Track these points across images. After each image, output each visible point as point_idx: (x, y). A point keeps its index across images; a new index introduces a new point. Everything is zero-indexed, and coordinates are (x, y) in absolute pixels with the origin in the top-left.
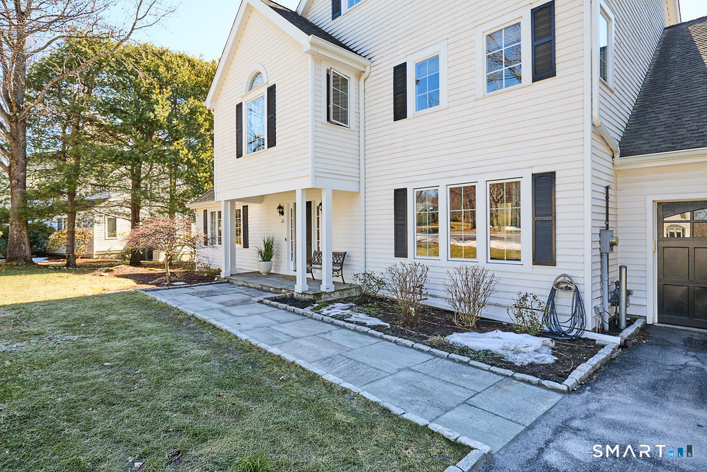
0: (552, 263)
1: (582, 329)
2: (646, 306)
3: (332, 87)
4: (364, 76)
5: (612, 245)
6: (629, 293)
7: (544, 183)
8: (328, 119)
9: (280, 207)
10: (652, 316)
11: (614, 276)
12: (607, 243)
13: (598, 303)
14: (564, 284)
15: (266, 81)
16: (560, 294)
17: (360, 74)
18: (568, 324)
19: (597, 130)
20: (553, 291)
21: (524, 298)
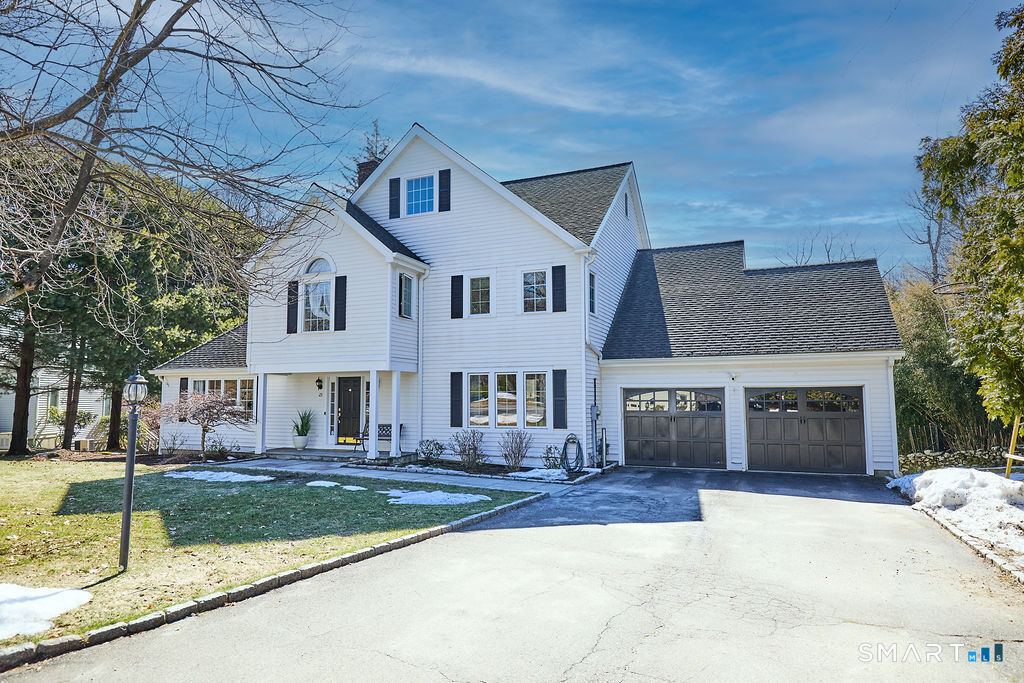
0: (564, 426)
1: (582, 466)
2: (618, 454)
3: (403, 289)
4: (423, 277)
5: (598, 415)
6: (607, 446)
7: (560, 377)
8: (400, 313)
9: (319, 381)
10: (622, 461)
11: (599, 435)
12: (595, 414)
13: (590, 451)
14: (572, 440)
15: (334, 271)
16: (570, 446)
17: (419, 275)
18: (574, 464)
19: (589, 347)
20: (566, 444)
21: (550, 449)
